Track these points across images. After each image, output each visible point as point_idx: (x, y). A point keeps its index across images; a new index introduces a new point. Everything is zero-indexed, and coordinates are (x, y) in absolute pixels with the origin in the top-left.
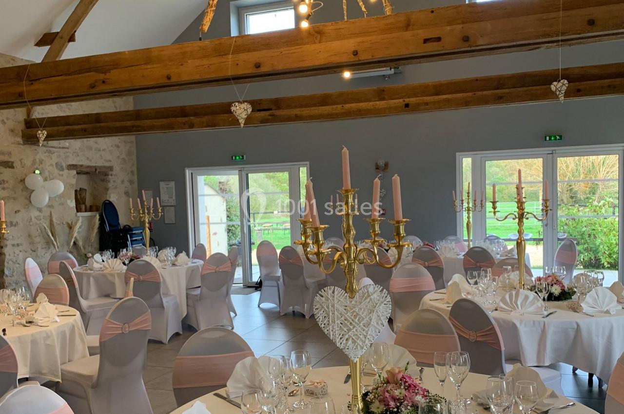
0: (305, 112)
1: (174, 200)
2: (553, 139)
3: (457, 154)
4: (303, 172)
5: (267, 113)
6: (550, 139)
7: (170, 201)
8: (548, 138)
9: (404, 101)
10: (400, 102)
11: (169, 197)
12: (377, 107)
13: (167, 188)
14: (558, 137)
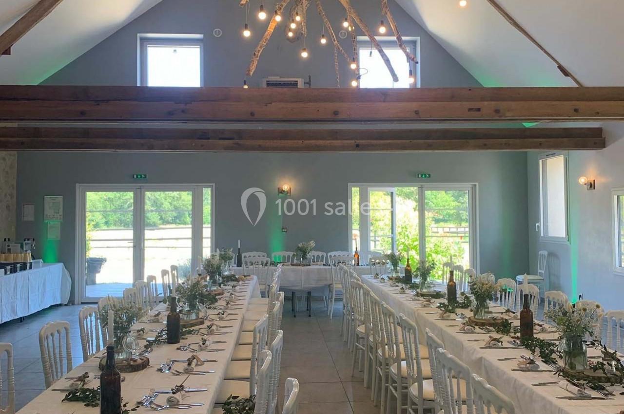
0: (268, 143)
1: (60, 215)
2: (423, 176)
3: (349, 184)
4: (207, 194)
5: (231, 142)
6: (422, 176)
7: (55, 216)
8: (420, 176)
9: (355, 142)
10: (352, 142)
11: (54, 212)
12: (332, 144)
13: (53, 203)
14: (427, 176)
